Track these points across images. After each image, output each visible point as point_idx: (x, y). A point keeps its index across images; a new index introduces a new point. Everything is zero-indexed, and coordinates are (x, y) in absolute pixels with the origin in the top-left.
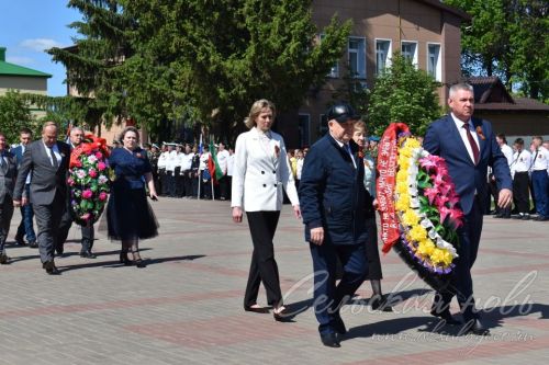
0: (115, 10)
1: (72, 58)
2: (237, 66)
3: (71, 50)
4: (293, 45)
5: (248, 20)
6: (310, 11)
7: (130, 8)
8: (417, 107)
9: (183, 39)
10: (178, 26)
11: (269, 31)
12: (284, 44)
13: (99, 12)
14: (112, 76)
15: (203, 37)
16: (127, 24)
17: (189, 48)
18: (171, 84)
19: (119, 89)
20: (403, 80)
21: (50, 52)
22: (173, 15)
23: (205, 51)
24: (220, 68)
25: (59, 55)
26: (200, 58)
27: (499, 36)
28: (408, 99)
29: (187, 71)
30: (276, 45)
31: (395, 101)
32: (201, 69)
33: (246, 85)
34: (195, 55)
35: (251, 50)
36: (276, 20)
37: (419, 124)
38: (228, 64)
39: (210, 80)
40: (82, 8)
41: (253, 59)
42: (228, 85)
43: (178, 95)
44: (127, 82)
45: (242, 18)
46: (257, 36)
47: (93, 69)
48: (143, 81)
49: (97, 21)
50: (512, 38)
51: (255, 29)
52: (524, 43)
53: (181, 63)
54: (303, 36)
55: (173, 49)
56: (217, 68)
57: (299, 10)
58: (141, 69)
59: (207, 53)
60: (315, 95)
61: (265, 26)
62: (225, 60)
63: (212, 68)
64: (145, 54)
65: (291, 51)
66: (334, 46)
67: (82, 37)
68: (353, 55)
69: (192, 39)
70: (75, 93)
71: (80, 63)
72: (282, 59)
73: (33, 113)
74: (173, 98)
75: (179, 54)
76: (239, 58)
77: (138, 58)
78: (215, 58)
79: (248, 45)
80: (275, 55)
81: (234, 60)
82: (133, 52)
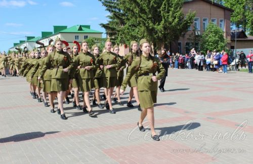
0: (120, 11)
1: (107, 26)
2: (159, 27)
3: (108, 24)
4: (177, 20)
5: (162, 12)
6: (182, 9)
7: (124, 10)
8: (217, 39)
9: (141, 19)
10: (139, 15)
11: (168, 16)
12: (173, 20)
13: (115, 12)
14: (119, 31)
15: (147, 18)
16: (124, 15)
17: (143, 22)
18: (137, 33)
19: (121, 35)
20: (213, 30)
21: (100, 25)
22: (137, 12)
23: (148, 23)
24: (153, 29)
25: (104, 26)
26: (147, 25)
27: (242, 17)
28: (215, 36)
29: (143, 29)
30: (170, 20)
31: (210, 37)
32: (147, 28)
33: (161, 33)
34: (145, 24)
35: (163, 22)
36: (171, 13)
37: (218, 44)
38: (155, 26)
39: (151, 32)
40: (109, 11)
41: (163, 25)
42: (156, 33)
43: (139, 36)
44: (124, 33)
45: (160, 12)
46: (164, 17)
47: (113, 29)
48: (128, 33)
49: (114, 14)
50: (247, 17)
51: (164, 15)
52: (251, 19)
53: (141, 27)
54: (180, 17)
57: (178, 9)
58: (128, 29)
60: (183, 36)
61: (167, 14)
62: (155, 25)
63: (151, 28)
64: (128, 23)
65: (176, 22)
66: (190, 20)
67: (111, 20)
68: (195, 23)
69: (144, 19)
70: (108, 37)
71: (109, 28)
72: (173, 24)
74: (139, 38)
75: (140, 23)
76: (159, 24)
77: (127, 25)
78: (151, 24)
79: (162, 20)
80: (170, 23)
81: (157, 25)
82: (126, 24)
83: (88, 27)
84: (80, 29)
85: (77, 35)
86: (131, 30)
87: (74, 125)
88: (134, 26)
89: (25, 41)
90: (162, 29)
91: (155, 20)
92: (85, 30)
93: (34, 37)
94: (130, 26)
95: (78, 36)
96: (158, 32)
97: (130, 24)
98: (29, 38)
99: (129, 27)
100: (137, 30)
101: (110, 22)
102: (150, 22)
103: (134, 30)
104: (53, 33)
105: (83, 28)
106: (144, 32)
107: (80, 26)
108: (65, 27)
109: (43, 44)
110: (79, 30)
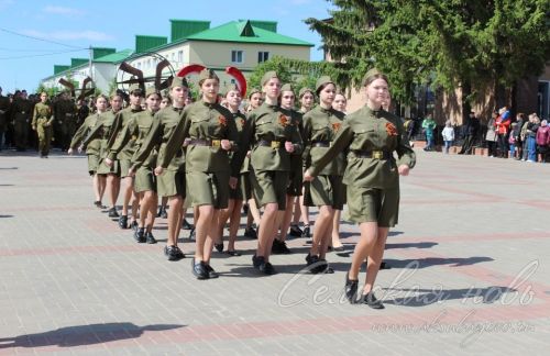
1: (326, 27)
2: (484, 35)
3: (330, 21)
4: (537, 15)
9: (431, 8)
11: (514, 1)
12: (527, 15)
14: (361, 43)
15: (450, 7)
17: (436, 17)
18: (417, 51)
19: (368, 54)
21: (307, 23)
23: (451, 20)
24: (465, 39)
25: (318, 26)
26: (447, 27)
29: (434, 38)
30: (520, 14)
32: (448, 35)
33: (489, 52)
34: (440, 25)
35: (495, 19)
38: (472, 33)
39: (458, 47)
41: (496, 27)
42: (473, 52)
43: (422, 61)
44: (376, 49)
46: (501, 6)
47: (344, 36)
48: (390, 48)
53: (428, 32)
55: (420, 17)
56: (461, 36)
58: (389, 37)
59: (453, 22)
62: (470, 28)
63: (457, 35)
64: (390, 21)
65: (535, 22)
67: (340, 9)
69: (439, 10)
70: (329, 59)
71: (334, 32)
72: (527, 26)
73: (294, 76)
74: (418, 64)
75: (426, 22)
76: (483, 27)
77: (386, 27)
78: (460, 26)
79: (492, 15)
80: (518, 25)
81: (478, 30)
82: (382, 22)
83: (271, 26)
84: (248, 31)
85: (237, 48)
86: (396, 42)
87: (224, 308)
88: (407, 28)
89: (87, 61)
90: (492, 40)
91: (471, 12)
92: (262, 35)
93: (112, 51)
94: (395, 29)
95: (240, 53)
96: (479, 49)
97: (395, 24)
98: (99, 52)
99: (393, 33)
100: (415, 41)
101: (336, 14)
102: (456, 18)
103: (406, 41)
104: (169, 41)
105: (255, 30)
106: (437, 48)
107: (249, 22)
108: (205, 25)
109: (139, 73)
110: (243, 34)
